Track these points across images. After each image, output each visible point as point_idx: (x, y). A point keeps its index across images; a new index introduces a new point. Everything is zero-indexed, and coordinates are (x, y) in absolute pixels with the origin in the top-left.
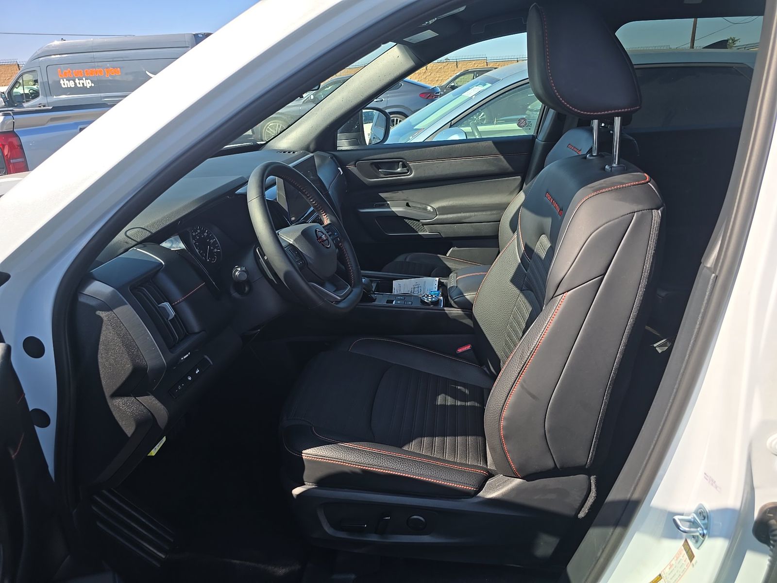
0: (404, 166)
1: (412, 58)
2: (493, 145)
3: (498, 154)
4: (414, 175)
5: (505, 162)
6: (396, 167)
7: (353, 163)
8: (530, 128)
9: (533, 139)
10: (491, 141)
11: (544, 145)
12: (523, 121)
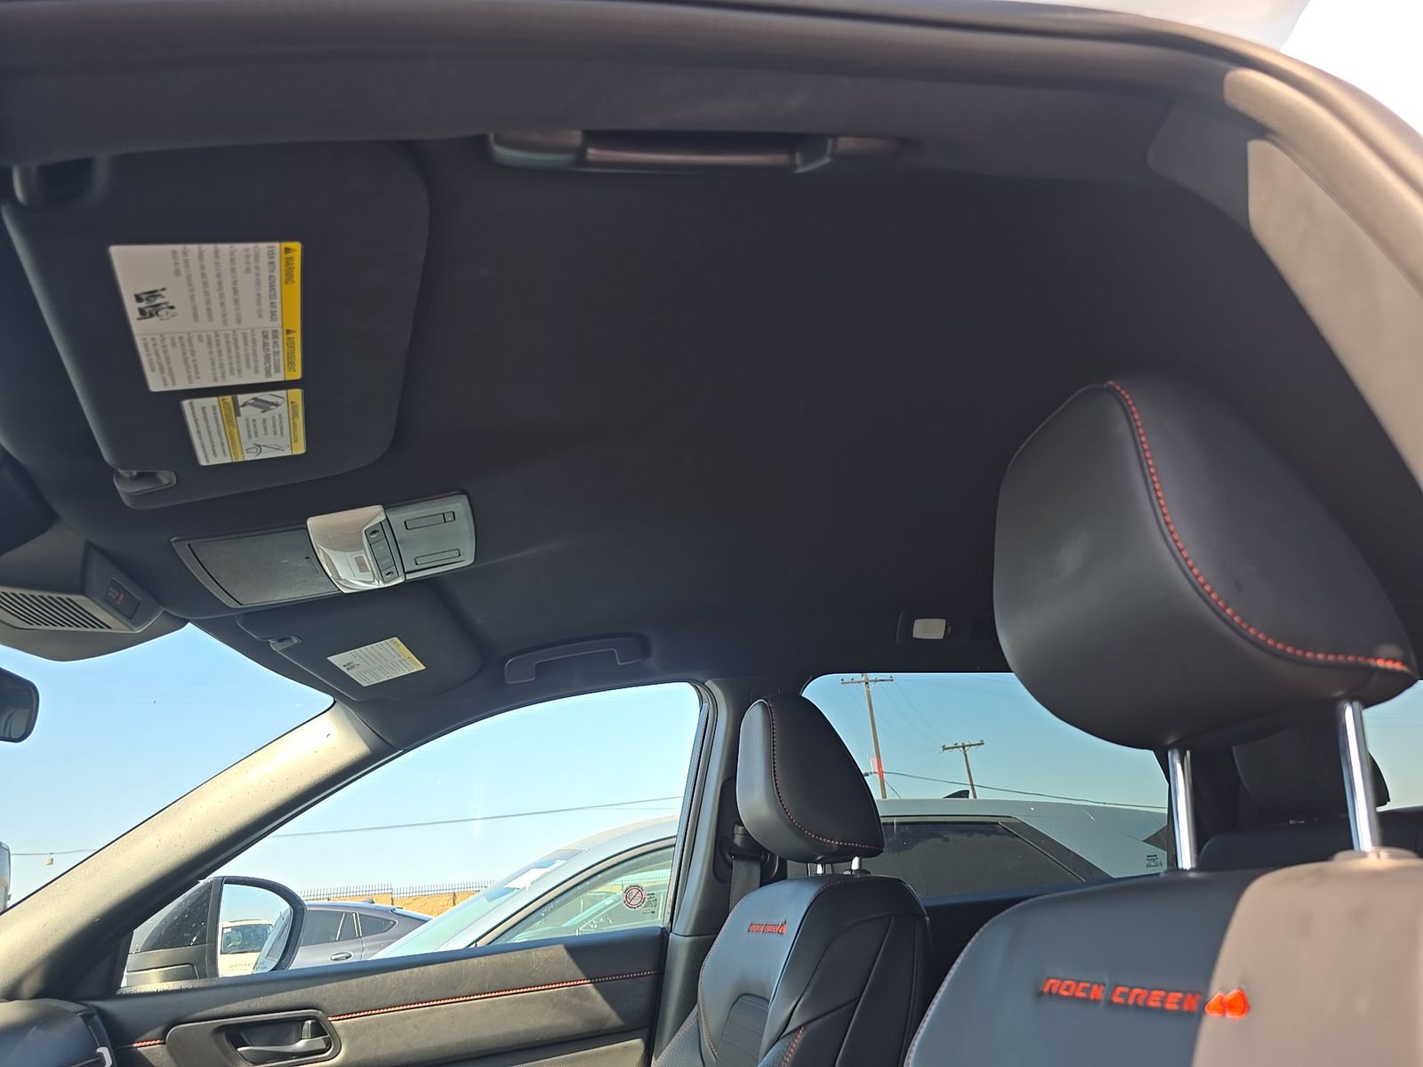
0: (318, 1030)
1: (361, 736)
2: (565, 953)
3: (582, 977)
4: (346, 1057)
5: (599, 998)
6: (294, 1035)
7: (158, 1031)
8: (653, 909)
9: (663, 936)
10: (561, 946)
11: (692, 945)
12: (635, 891)
